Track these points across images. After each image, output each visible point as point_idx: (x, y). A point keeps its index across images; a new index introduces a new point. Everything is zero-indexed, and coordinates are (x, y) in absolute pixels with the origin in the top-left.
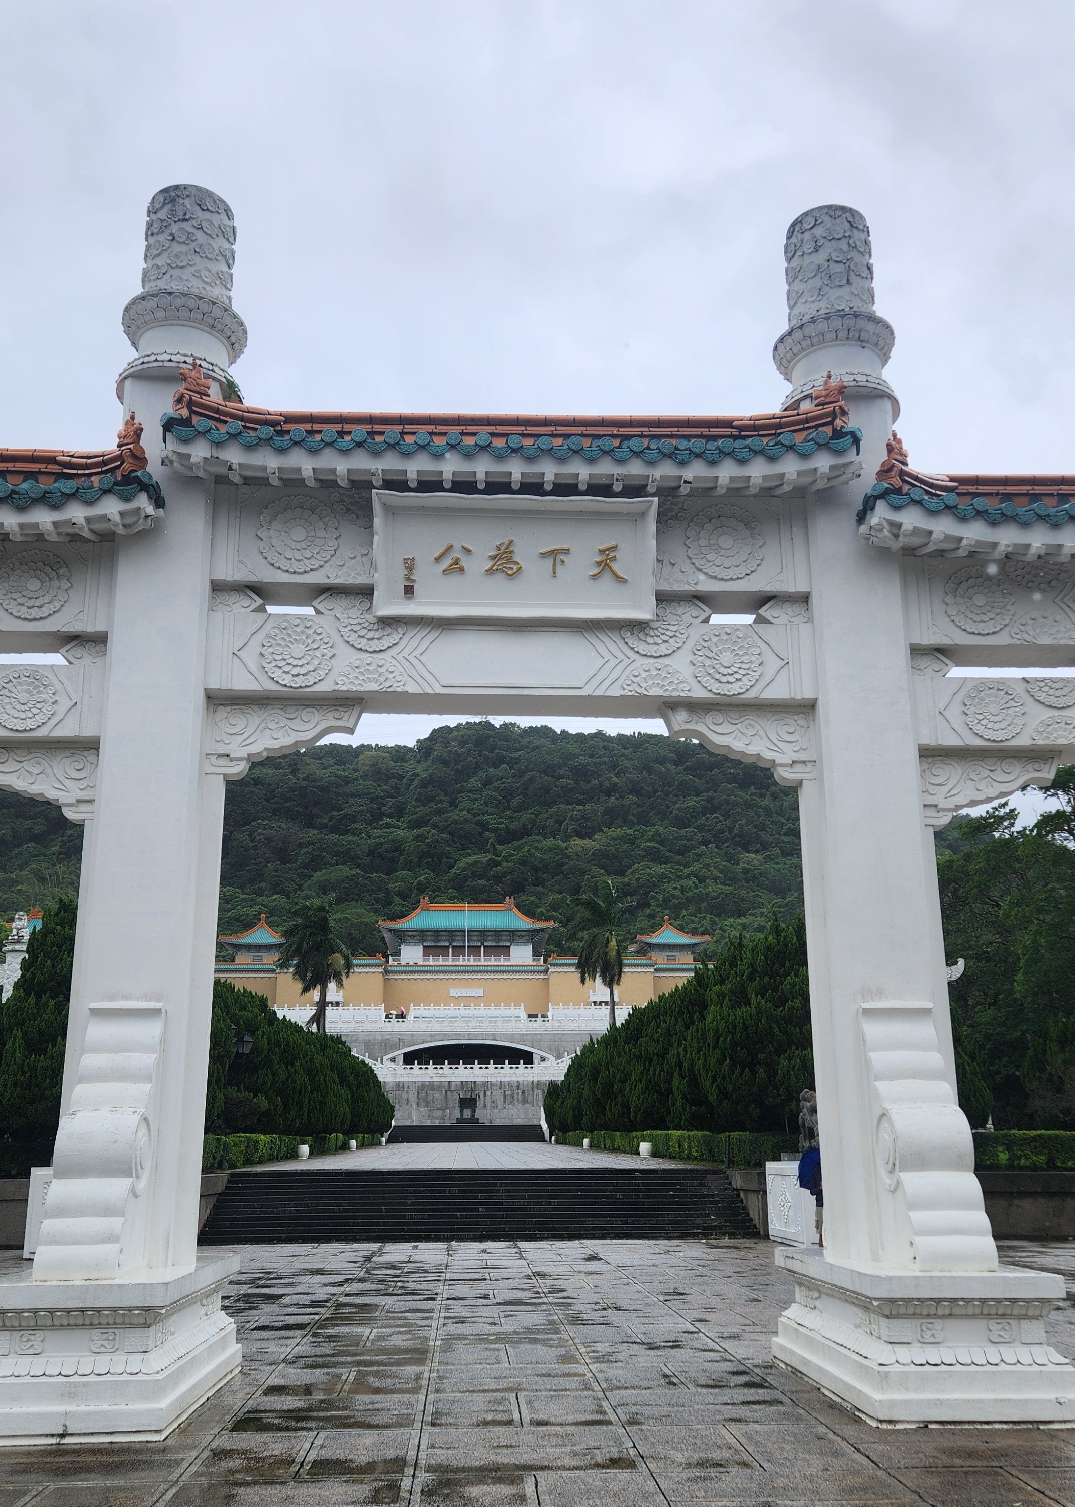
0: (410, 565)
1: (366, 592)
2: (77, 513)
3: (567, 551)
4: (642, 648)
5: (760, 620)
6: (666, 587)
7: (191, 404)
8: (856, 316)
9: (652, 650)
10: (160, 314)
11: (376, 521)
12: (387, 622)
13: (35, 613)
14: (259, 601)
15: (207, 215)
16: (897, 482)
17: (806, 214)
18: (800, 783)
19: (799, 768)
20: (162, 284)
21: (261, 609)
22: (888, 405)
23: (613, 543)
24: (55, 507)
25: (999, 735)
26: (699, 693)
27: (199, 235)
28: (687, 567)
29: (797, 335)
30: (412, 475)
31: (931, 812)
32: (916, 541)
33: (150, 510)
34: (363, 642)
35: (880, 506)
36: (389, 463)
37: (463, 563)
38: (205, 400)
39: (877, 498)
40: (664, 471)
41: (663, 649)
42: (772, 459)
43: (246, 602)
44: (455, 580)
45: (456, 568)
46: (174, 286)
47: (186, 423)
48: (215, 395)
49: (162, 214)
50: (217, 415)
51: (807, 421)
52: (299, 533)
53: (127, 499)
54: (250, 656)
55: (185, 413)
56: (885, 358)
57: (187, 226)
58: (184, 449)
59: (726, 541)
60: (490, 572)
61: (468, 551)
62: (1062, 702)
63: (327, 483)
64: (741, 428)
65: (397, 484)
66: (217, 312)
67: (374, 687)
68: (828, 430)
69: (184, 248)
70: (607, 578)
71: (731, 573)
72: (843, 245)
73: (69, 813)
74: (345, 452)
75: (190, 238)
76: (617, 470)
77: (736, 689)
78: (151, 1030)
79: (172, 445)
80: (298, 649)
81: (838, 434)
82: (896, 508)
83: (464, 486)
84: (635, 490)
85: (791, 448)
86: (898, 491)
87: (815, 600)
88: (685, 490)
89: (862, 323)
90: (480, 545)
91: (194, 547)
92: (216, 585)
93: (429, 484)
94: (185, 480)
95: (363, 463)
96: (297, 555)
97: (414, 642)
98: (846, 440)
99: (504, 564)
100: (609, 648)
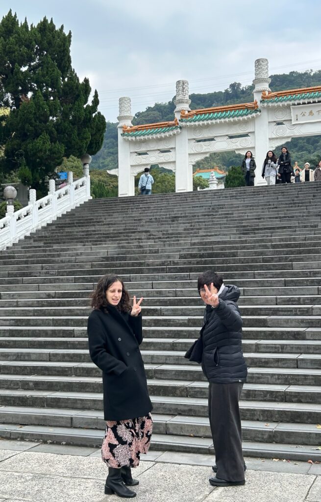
0: (297, 116)
2: (250, 116)
7: (264, 97)
10: (258, 82)
11: (291, 110)
12: (294, 125)
15: (264, 63)
20: (258, 76)
21: (276, 125)
27: (263, 67)
30: (296, 103)
33: (259, 114)
34: (291, 128)
36: (293, 102)
38: (266, 96)
43: (274, 124)
44: (304, 117)
45: (304, 115)
46: (260, 76)
48: (267, 93)
49: (257, 64)
50: (268, 98)
52: (280, 113)
53: (256, 113)
54: (275, 133)
55: (263, 99)
57: (261, 66)
58: (263, 104)
60: (309, 115)
61: (305, 113)
63: (284, 106)
65: (294, 105)
66: (266, 80)
67: (293, 135)
69: (261, 70)
74: (286, 102)
79: (261, 104)
80: (281, 130)
83: (304, 103)
90: (308, 111)
91: (265, 118)
92: (269, 122)
93: (299, 104)
94: (264, 108)
95: (288, 102)
96: (280, 117)
97: (297, 128)
99: (311, 114)
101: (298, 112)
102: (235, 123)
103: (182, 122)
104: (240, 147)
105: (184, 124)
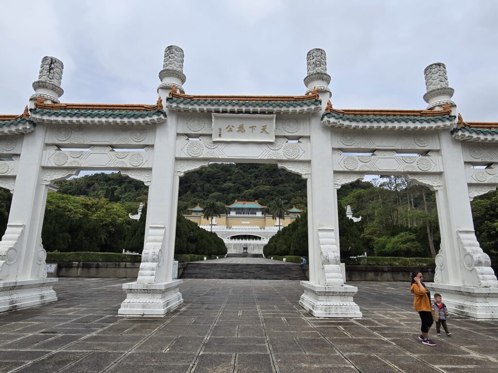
0: (220, 130)
1: (210, 135)
2: (148, 119)
3: (255, 127)
4: (272, 148)
5: (299, 142)
6: (277, 134)
7: (173, 94)
8: (322, 74)
9: (274, 149)
10: (167, 74)
11: (213, 120)
12: (215, 142)
13: (139, 140)
14: (187, 138)
15: (178, 52)
16: (329, 111)
17: (312, 50)
18: (307, 178)
19: (307, 175)
20: (167, 68)
21: (188, 139)
22: (328, 93)
23: (265, 125)
24: (143, 118)
25: (352, 169)
26: (284, 158)
27: (176, 57)
28: (283, 130)
29: (309, 78)
30: (221, 110)
31: (336, 186)
32: (334, 125)
33: (163, 118)
34: (209, 147)
35: (325, 116)
36: (216, 107)
37: (232, 129)
38: (176, 94)
39: (325, 115)
40: (277, 109)
41: (277, 148)
42: (301, 106)
43: (184, 138)
44: (230, 133)
45: (231, 130)
46: (170, 68)
47: (172, 99)
48: (178, 92)
49: (168, 52)
50: (178, 97)
51: (310, 97)
52: (196, 122)
53: (158, 116)
54: (185, 150)
55: (171, 96)
56: (328, 83)
57: (173, 55)
58: (171, 105)
59: (291, 124)
60: (238, 131)
61: (233, 126)
62: (366, 161)
63: (202, 111)
64: (296, 99)
65: (217, 111)
66: (179, 74)
67: (212, 157)
68: (314, 100)
69: (172, 60)
70: (264, 133)
71: (292, 131)
72: (319, 57)
73: (146, 184)
74: (206, 105)
75: (174, 57)
76: (267, 109)
77: (293, 157)
78: (163, 231)
79: (168, 104)
80: (195, 148)
81: (316, 101)
82: (329, 118)
83: (232, 112)
84: (271, 113)
85: (305, 104)
86: (330, 114)
87: (311, 137)
88: (282, 113)
89: (323, 75)
90: (236, 124)
91: (172, 126)
92: (178, 134)
93: (224, 112)
94: (172, 110)
96: (196, 127)
97: (221, 147)
98: (318, 102)
99: (241, 129)
100: (265, 148)
101: (223, 124)
102: (123, 126)
103: (36, 113)
104: (129, 166)
105: (38, 116)
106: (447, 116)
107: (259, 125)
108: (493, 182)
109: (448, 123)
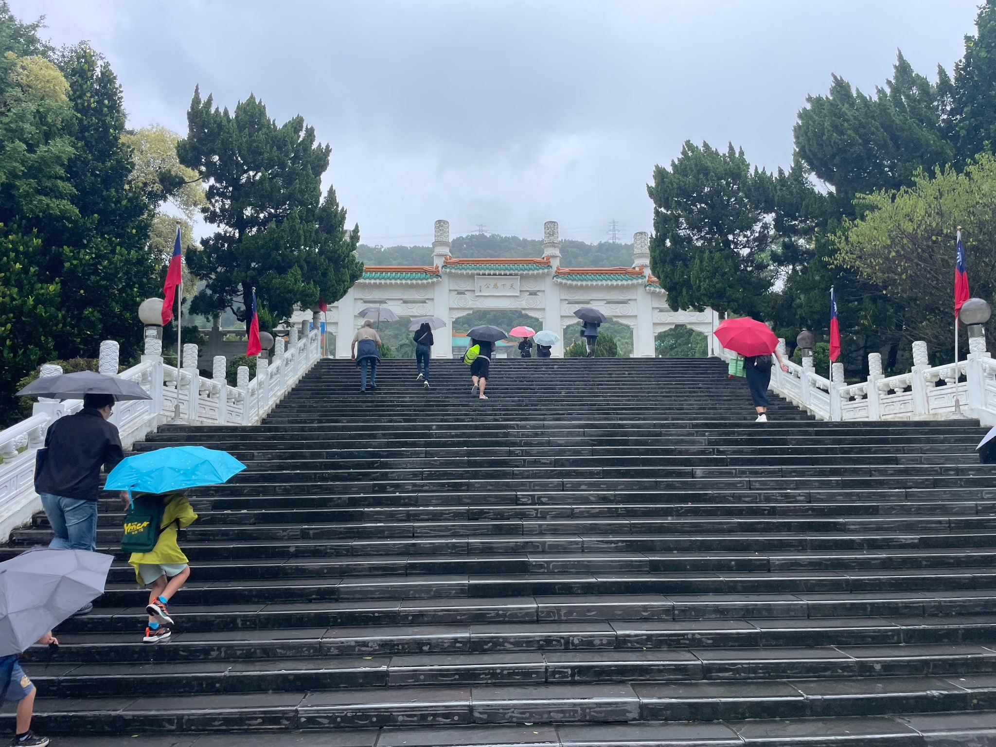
0: (481, 287)
2: (430, 281)
3: (505, 285)
4: (517, 300)
5: (537, 295)
6: (521, 290)
7: (446, 262)
9: (519, 300)
10: (439, 244)
12: (477, 296)
15: (444, 225)
16: (557, 274)
17: (547, 223)
18: (543, 321)
19: (543, 319)
20: (439, 239)
21: (457, 295)
22: (558, 258)
23: (513, 283)
24: (427, 280)
26: (527, 307)
27: (444, 230)
28: (525, 287)
30: (481, 273)
31: (563, 326)
32: (561, 283)
34: (473, 300)
36: (477, 271)
38: (448, 261)
39: (554, 276)
40: (521, 272)
41: (521, 300)
42: (538, 270)
43: (455, 293)
44: (488, 289)
45: (488, 287)
46: (442, 239)
47: (446, 266)
49: (437, 225)
51: (544, 263)
52: (463, 282)
54: (456, 302)
55: (446, 264)
57: (443, 228)
58: (445, 270)
59: (531, 282)
60: (493, 288)
61: (490, 285)
63: (467, 274)
64: (535, 262)
65: (479, 274)
66: (448, 243)
67: (475, 307)
68: (547, 265)
69: (442, 233)
70: (512, 289)
71: (532, 287)
72: (553, 229)
74: (471, 270)
76: (513, 272)
77: (532, 307)
80: (463, 301)
82: (557, 278)
83: (489, 274)
84: (516, 275)
85: (541, 268)
87: (545, 292)
88: (524, 275)
89: (554, 244)
90: (492, 283)
91: (446, 285)
92: (450, 290)
93: (484, 275)
94: (445, 273)
95: (473, 271)
96: (463, 286)
97: (482, 299)
98: (549, 266)
99: (495, 286)
100: (512, 299)
101: (483, 283)
102: (412, 286)
104: (416, 314)
106: (640, 276)
107: (508, 282)
108: (672, 322)
109: (640, 281)
